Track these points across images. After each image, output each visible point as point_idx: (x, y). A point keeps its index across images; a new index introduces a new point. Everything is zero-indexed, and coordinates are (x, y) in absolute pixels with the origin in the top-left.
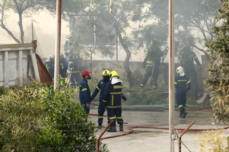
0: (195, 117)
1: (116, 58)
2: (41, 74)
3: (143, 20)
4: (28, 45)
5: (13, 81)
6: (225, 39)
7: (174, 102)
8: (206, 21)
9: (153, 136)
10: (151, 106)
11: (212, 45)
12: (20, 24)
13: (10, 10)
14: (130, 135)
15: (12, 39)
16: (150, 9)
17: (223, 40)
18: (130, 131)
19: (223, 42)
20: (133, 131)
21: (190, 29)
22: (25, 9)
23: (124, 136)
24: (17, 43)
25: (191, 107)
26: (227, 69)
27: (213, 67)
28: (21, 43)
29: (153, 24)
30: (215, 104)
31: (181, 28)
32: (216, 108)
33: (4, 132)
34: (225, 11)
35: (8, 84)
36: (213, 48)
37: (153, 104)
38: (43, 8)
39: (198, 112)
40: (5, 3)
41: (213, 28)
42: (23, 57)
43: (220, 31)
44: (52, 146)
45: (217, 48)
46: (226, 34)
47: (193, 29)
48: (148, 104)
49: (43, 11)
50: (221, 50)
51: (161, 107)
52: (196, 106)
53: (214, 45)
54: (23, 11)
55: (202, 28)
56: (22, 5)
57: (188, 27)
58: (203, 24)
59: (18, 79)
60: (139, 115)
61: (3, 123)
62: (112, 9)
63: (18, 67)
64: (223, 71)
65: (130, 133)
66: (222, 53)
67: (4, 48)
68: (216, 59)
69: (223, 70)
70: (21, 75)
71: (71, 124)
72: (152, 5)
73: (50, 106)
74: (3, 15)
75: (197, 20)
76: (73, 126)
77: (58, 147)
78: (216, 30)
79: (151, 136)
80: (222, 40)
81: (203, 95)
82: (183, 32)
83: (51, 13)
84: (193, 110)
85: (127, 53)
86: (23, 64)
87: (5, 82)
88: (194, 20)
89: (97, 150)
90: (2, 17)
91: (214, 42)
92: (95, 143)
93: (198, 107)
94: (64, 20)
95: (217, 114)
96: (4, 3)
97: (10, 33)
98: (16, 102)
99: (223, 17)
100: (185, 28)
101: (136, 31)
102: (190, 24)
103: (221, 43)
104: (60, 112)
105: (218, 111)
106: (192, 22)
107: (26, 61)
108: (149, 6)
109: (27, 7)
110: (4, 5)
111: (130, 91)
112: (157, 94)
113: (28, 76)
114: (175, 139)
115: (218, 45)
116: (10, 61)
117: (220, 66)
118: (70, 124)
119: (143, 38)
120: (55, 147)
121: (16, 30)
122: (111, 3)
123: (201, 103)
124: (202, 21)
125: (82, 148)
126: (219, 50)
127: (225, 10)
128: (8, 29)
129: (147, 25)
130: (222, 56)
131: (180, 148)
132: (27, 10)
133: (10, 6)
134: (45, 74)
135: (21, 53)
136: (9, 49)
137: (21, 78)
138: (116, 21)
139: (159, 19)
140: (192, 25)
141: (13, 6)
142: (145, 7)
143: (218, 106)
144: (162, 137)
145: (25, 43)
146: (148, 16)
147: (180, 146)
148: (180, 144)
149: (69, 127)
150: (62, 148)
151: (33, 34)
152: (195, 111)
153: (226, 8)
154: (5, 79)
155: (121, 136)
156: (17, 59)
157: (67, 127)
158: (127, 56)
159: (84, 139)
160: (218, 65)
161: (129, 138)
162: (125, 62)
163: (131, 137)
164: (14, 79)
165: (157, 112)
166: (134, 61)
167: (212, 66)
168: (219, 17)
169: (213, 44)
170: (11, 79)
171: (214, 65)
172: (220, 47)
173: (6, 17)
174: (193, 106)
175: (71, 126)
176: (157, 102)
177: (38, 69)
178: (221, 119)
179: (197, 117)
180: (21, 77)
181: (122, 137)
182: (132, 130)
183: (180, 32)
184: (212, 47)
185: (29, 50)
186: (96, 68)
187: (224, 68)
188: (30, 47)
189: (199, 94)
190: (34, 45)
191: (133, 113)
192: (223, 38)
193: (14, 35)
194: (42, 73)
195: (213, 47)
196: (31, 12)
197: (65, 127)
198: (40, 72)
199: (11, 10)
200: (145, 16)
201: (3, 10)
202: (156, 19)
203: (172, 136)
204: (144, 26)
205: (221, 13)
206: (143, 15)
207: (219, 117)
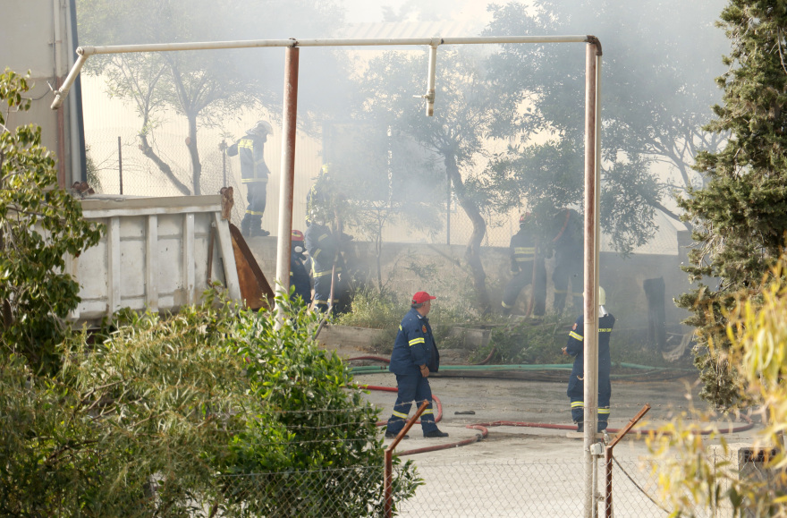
0: (658, 397)
1: (446, 236)
2: (243, 279)
3: (519, 135)
4: (209, 200)
5: (169, 295)
6: (731, 185)
7: (597, 355)
8: (689, 139)
9: (541, 448)
10: (537, 367)
11: (696, 203)
12: (192, 144)
13: (166, 108)
14: (479, 443)
15: (170, 184)
16: (538, 105)
17: (728, 189)
18: (480, 432)
19: (726, 194)
20: (487, 433)
21: (648, 160)
22: (205, 105)
23: (464, 447)
24: (181, 194)
25: (648, 371)
26: (739, 266)
27: (700, 261)
28: (193, 193)
29: (547, 144)
30: (705, 362)
31: (623, 157)
32: (708, 374)
33: (138, 426)
34: (730, 112)
35: (157, 303)
36: (701, 211)
37: (544, 362)
38: (253, 102)
39: (666, 384)
40: (153, 87)
41: (699, 157)
42: (197, 231)
43: (719, 166)
44: (264, 468)
45: (709, 209)
46: (736, 173)
47: (656, 160)
48: (531, 362)
49: (254, 111)
50: (722, 217)
51: (566, 371)
52: (662, 369)
53: (703, 203)
54: (200, 110)
55: (679, 157)
56: (198, 92)
57: (641, 154)
58: (681, 147)
59: (182, 292)
60: (507, 391)
61: (136, 402)
62: (432, 103)
63: (182, 260)
64: (727, 271)
65: (480, 439)
66: (723, 224)
67: (145, 207)
68: (708, 241)
69: (726, 269)
70: (191, 281)
71: (315, 409)
72: (542, 95)
73: (261, 361)
74: (146, 120)
75: (667, 136)
76: (322, 416)
77: (282, 470)
78: (707, 163)
79: (537, 449)
80: (723, 190)
81: (680, 338)
82: (629, 167)
83: (272, 115)
84: (652, 380)
85: (474, 224)
86: (197, 251)
87: (150, 298)
88: (658, 134)
89: (385, 479)
90: (145, 124)
91: (703, 196)
92: (380, 461)
93: (667, 370)
94: (308, 133)
95: (712, 388)
96: (151, 89)
97: (165, 168)
98: (170, 346)
99: (726, 128)
100: (633, 157)
101: (500, 161)
102: (645, 147)
103: (722, 196)
104: (286, 378)
105: (714, 379)
106: (652, 141)
107: (203, 241)
108: (535, 96)
109: (210, 99)
110: (150, 93)
111: (483, 327)
112: (556, 334)
113: (208, 282)
114: (599, 456)
115: (712, 202)
116: (162, 241)
117: (719, 260)
118: (312, 409)
119: (519, 182)
120: (273, 470)
121: (181, 162)
122: (429, 88)
123: (676, 361)
124: (679, 139)
125: (346, 472)
126: (717, 215)
127: (731, 109)
128: (161, 158)
129: (532, 147)
130: (723, 231)
131: (609, 478)
132: (209, 107)
133: (166, 96)
134: (254, 277)
135: (190, 219)
136: (160, 211)
137: (189, 289)
138: (447, 138)
139: (564, 133)
140: (652, 149)
141: (174, 95)
142: (523, 101)
143: (715, 367)
144: (566, 450)
145: (203, 193)
146: (531, 124)
147: (608, 472)
148: (610, 467)
149: (310, 417)
150: (292, 474)
151: (224, 171)
152: (657, 383)
153: (735, 102)
154: (148, 290)
155: (455, 446)
156: (181, 237)
157: (305, 418)
158: (475, 232)
159: (351, 450)
160: (714, 256)
161: (476, 453)
162: (469, 249)
163: (483, 449)
164: (172, 290)
165: (554, 384)
166: (494, 245)
167: (697, 258)
168: (715, 128)
169: (700, 199)
170: (165, 291)
171: (701, 255)
172: (720, 208)
173: (154, 125)
174: (653, 368)
175: (316, 415)
176: (556, 356)
177: (236, 263)
178: (721, 403)
179: (662, 397)
180: (191, 286)
181: (457, 448)
182: (485, 431)
183: (620, 166)
184: (696, 209)
185: (212, 214)
186: (391, 265)
187: (729, 264)
188: (216, 204)
189: (670, 336)
190: (225, 199)
191: (491, 386)
192: (725, 183)
193: (175, 175)
194: (247, 276)
195: (699, 207)
196: (220, 113)
197: (299, 416)
198: (241, 271)
199: (168, 106)
200: (523, 125)
201: (147, 106)
202: (554, 132)
203: (593, 447)
204: (521, 150)
205: (722, 116)
206: (518, 122)
207: (717, 397)
